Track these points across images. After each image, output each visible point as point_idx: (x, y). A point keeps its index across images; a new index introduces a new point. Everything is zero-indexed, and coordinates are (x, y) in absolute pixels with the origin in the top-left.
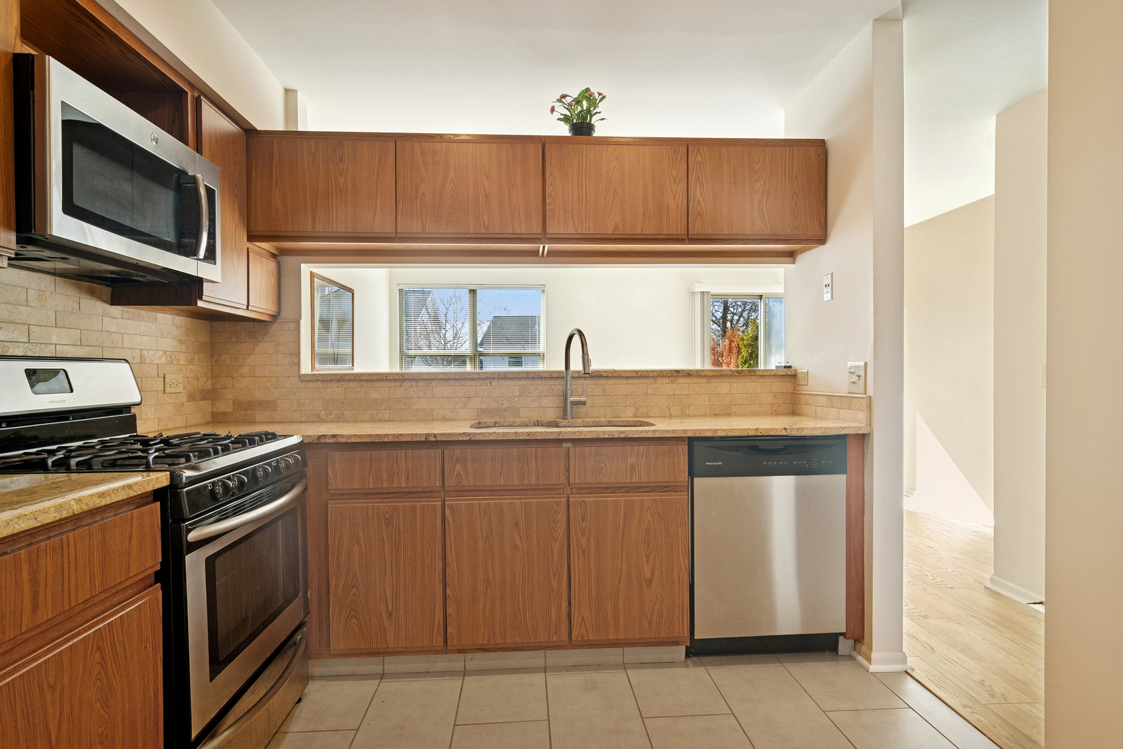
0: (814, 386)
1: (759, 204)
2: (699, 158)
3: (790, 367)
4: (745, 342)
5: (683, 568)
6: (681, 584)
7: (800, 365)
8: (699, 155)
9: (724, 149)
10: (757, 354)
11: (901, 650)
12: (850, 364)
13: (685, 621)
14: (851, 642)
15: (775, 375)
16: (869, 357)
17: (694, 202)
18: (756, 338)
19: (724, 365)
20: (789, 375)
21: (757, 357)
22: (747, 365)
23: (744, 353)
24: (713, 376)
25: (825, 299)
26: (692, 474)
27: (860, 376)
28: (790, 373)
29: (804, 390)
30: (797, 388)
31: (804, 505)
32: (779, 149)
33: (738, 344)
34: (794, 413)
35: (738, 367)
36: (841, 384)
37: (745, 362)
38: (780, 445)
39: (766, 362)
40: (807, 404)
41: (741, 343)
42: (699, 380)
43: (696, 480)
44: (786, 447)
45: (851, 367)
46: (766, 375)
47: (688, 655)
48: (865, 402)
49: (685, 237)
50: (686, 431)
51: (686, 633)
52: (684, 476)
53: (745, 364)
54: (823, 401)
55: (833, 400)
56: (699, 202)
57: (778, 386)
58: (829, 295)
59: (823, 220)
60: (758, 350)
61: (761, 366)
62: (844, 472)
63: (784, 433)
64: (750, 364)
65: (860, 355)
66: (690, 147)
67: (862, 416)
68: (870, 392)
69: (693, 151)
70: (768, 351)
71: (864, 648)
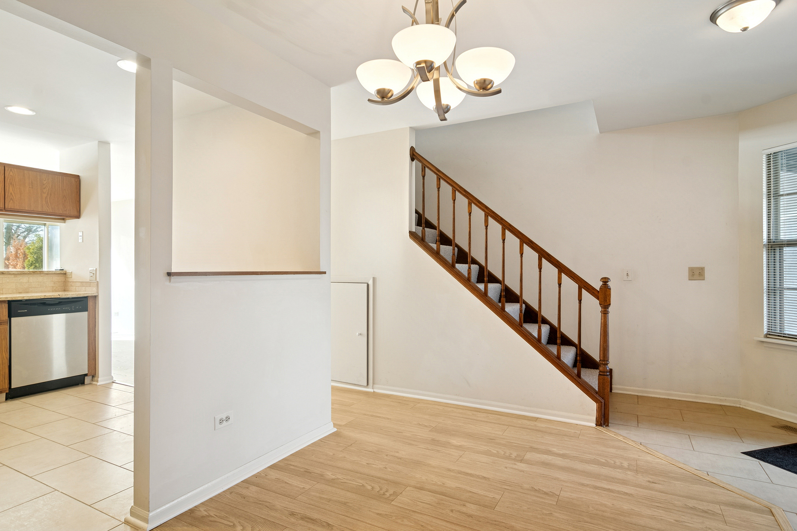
0: (74, 278)
1: (46, 198)
2: (11, 174)
3: (63, 270)
4: (31, 251)
5: (5, 358)
6: (4, 365)
7: (68, 269)
8: (11, 172)
9: (26, 172)
10: (42, 259)
11: (111, 375)
12: (90, 269)
13: (6, 381)
14: (91, 377)
15: (55, 274)
16: (97, 267)
17: (8, 193)
18: (41, 248)
19: (10, 266)
20: (63, 273)
21: (42, 261)
22: (33, 267)
23: (30, 258)
24: (18, 274)
25: (80, 241)
26: (10, 316)
27: (94, 274)
28: (62, 272)
29: (70, 280)
30: (67, 279)
31: (69, 325)
32: (56, 176)
33: (24, 252)
34: (65, 291)
35: (24, 268)
36: (87, 277)
37: (31, 265)
38: (57, 302)
39: (49, 265)
40: (71, 286)
41: (27, 251)
42: (9, 276)
43: (13, 319)
44: (60, 302)
45: (90, 270)
46: (48, 274)
47: (7, 399)
48: (95, 283)
49: (3, 209)
50: (7, 298)
51: (7, 386)
52: (6, 317)
53: (31, 266)
54: (79, 284)
55: (84, 284)
56: (11, 193)
57: (56, 278)
58: (82, 240)
59: (78, 209)
60: (42, 256)
61: (45, 269)
62: (87, 311)
63: (59, 297)
64: (36, 266)
65: (94, 265)
66: (6, 168)
67: (95, 289)
68: (98, 280)
69: (8, 170)
70: (51, 257)
71: (96, 378)
